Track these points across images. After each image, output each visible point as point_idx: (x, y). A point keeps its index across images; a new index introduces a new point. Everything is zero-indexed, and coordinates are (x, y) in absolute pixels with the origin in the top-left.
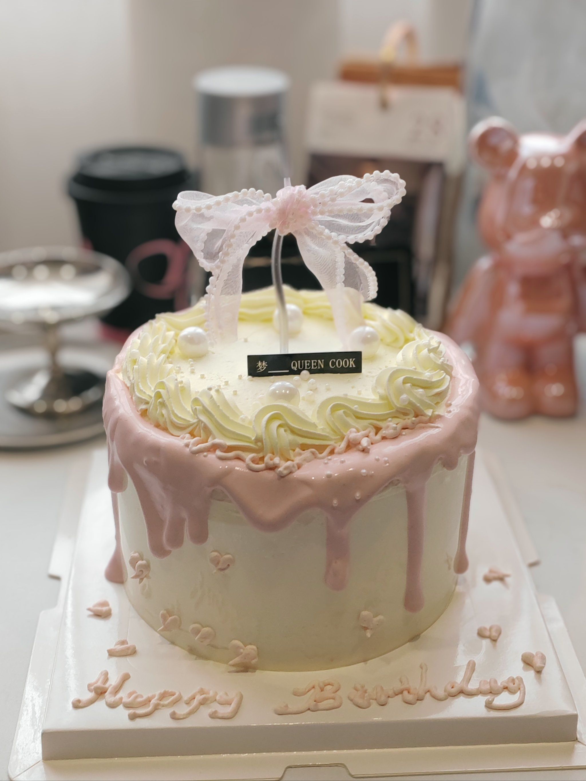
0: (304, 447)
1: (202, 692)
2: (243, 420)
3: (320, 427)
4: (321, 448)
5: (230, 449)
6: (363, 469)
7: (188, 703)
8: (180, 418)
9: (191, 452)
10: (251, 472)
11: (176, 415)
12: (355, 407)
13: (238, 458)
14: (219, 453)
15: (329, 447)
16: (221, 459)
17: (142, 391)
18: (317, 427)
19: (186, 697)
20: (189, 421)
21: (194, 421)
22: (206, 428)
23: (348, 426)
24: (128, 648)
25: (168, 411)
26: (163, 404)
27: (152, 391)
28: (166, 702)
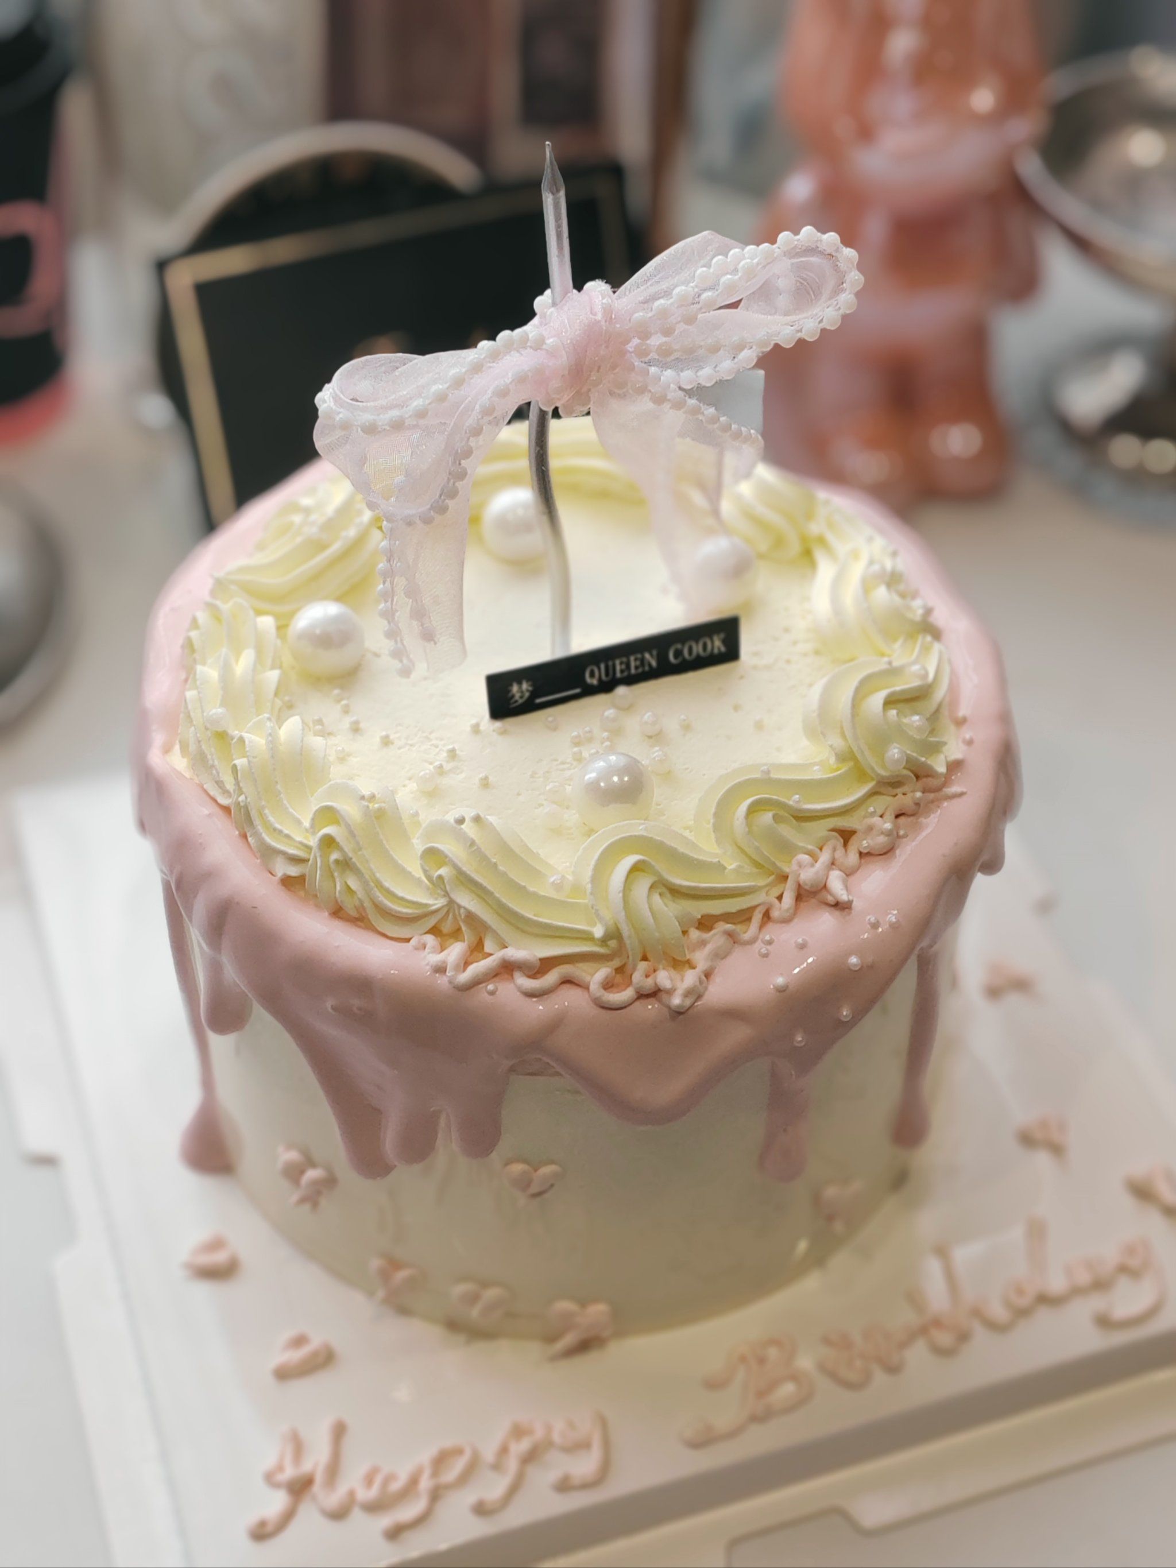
0: (705, 923)
1: (518, 1432)
2: (558, 887)
3: (731, 866)
4: (744, 916)
5: (546, 965)
6: (850, 954)
7: (497, 1467)
8: (402, 899)
9: (454, 987)
10: (604, 1011)
11: (389, 893)
12: (794, 800)
13: (568, 981)
14: (523, 981)
15: (758, 909)
16: (531, 994)
17: (280, 832)
18: (725, 868)
19: (489, 1454)
20: (426, 905)
21: (438, 903)
22: (471, 918)
23: (788, 849)
24: (315, 1354)
25: (365, 883)
26: (346, 864)
27: (307, 830)
28: (451, 1474)
